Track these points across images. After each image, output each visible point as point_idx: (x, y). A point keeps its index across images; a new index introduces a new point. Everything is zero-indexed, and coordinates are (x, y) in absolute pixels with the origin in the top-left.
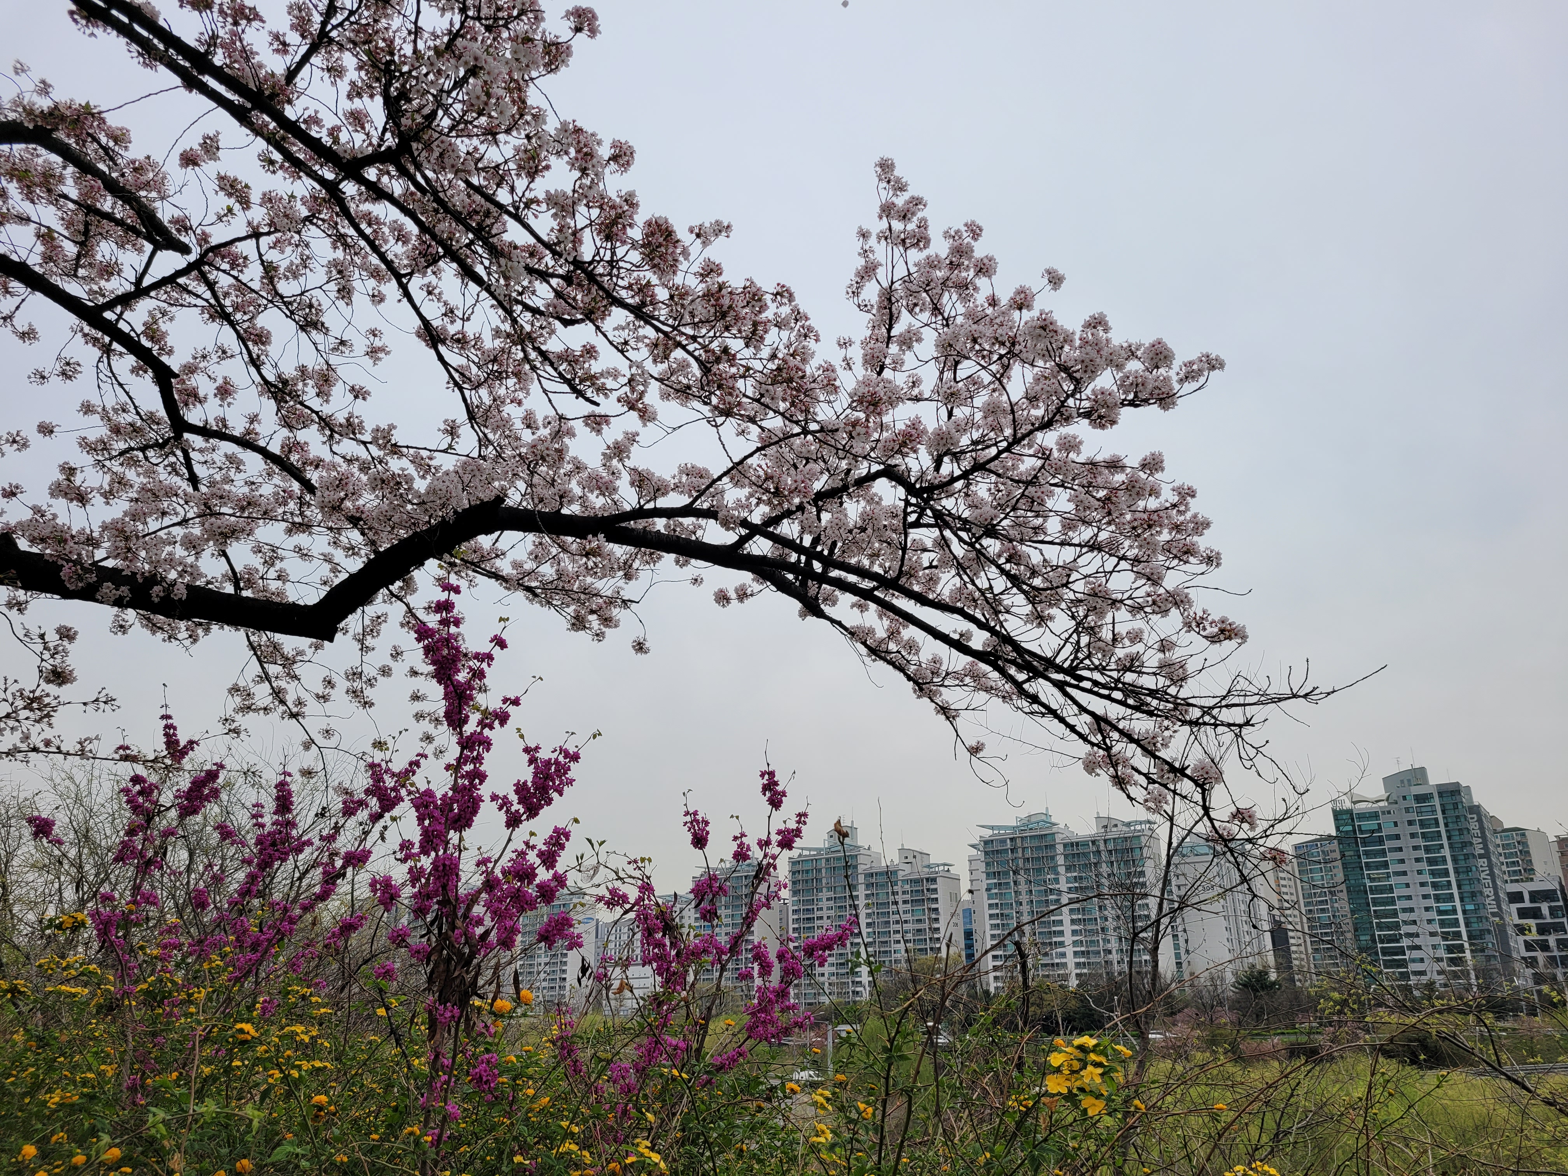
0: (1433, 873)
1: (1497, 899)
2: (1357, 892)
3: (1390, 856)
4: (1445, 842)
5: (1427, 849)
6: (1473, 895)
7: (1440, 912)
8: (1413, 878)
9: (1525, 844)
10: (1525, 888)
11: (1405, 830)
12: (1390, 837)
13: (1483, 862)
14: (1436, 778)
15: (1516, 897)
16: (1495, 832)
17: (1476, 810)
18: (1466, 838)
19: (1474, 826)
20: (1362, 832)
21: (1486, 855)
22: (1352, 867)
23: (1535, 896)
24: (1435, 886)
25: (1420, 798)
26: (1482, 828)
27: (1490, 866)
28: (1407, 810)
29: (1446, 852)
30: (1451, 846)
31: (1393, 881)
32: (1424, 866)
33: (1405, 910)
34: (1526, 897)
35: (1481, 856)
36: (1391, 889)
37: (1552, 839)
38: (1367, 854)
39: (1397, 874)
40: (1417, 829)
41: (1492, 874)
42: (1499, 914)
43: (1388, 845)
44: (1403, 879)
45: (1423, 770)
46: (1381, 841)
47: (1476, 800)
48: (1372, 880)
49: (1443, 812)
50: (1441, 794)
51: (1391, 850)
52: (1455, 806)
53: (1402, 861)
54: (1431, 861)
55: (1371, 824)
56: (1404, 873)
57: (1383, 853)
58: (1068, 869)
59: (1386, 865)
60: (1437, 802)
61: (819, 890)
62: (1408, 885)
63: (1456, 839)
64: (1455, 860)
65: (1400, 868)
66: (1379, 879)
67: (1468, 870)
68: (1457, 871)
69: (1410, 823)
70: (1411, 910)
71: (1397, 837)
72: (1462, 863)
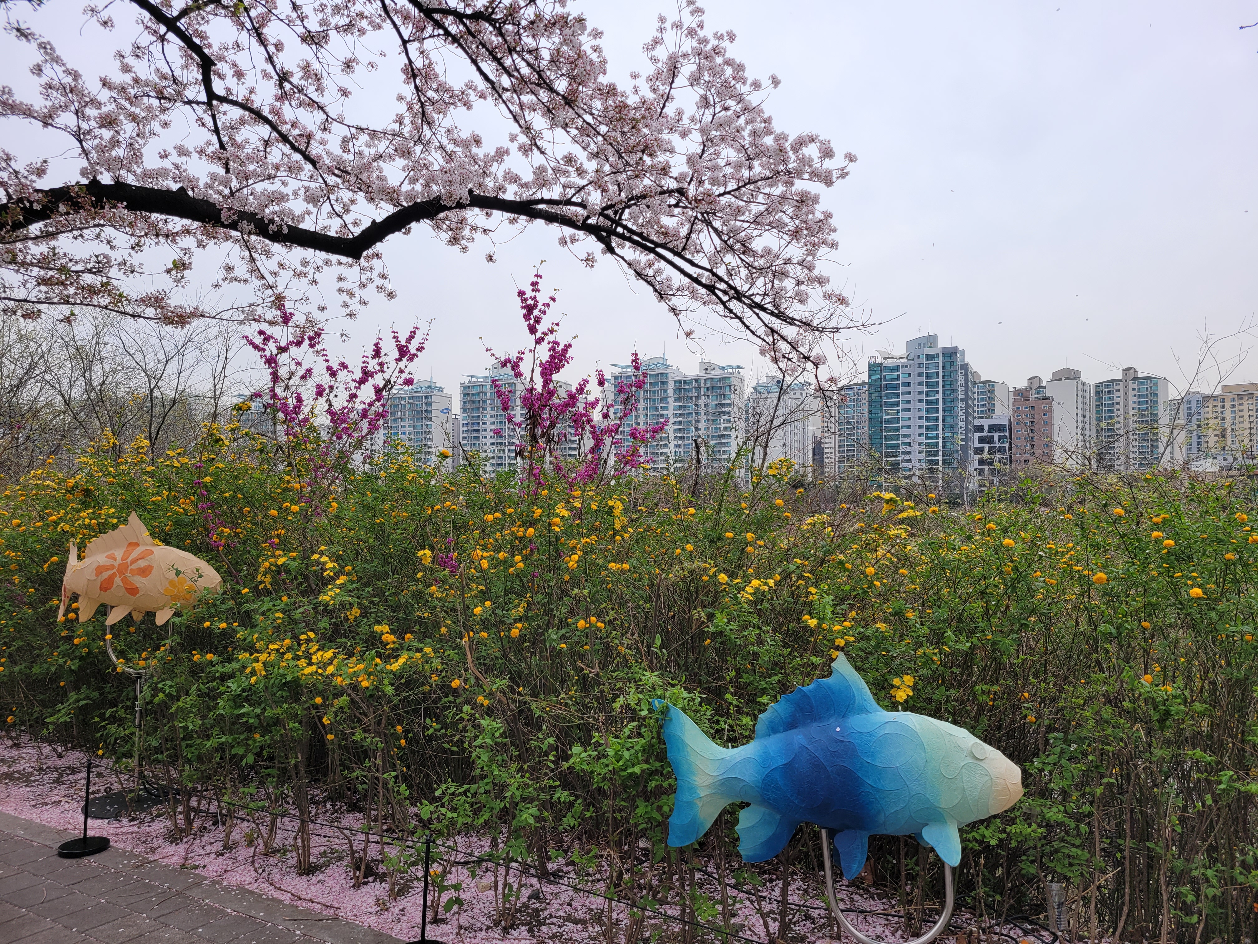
0: (928, 410)
1: (967, 430)
2: (875, 422)
3: (902, 398)
4: (940, 389)
5: (927, 394)
6: (952, 426)
7: (928, 437)
8: (914, 414)
9: (992, 392)
10: (986, 423)
11: (915, 379)
12: (904, 385)
13: (962, 404)
14: (943, 343)
15: (979, 429)
16: (975, 383)
17: (965, 367)
18: (954, 387)
19: (961, 378)
20: (886, 380)
21: (965, 400)
22: (875, 405)
23: (992, 428)
24: (928, 419)
25: (930, 357)
26: (966, 380)
27: (967, 407)
28: (919, 365)
29: (940, 396)
30: (944, 392)
31: (901, 415)
32: (923, 405)
33: (905, 436)
34: (986, 428)
35: (962, 400)
36: (898, 421)
37: (1011, 389)
38: (887, 396)
39: (904, 410)
40: (923, 379)
41: (966, 413)
42: (966, 440)
43: (902, 389)
44: (908, 414)
45: (935, 336)
46: (897, 387)
47: (967, 360)
48: (887, 414)
49: (943, 368)
50: (944, 355)
51: (903, 393)
52: (952, 364)
53: (909, 402)
54: (928, 402)
55: (894, 374)
56: (909, 410)
57: (898, 395)
58: (676, 400)
59: (898, 404)
60: (940, 360)
61: (484, 409)
62: (910, 419)
63: (948, 387)
64: (944, 402)
65: (907, 406)
66: (892, 414)
67: (952, 409)
68: (944, 410)
69: (920, 375)
70: (909, 435)
71: (909, 384)
72: (948, 405)
